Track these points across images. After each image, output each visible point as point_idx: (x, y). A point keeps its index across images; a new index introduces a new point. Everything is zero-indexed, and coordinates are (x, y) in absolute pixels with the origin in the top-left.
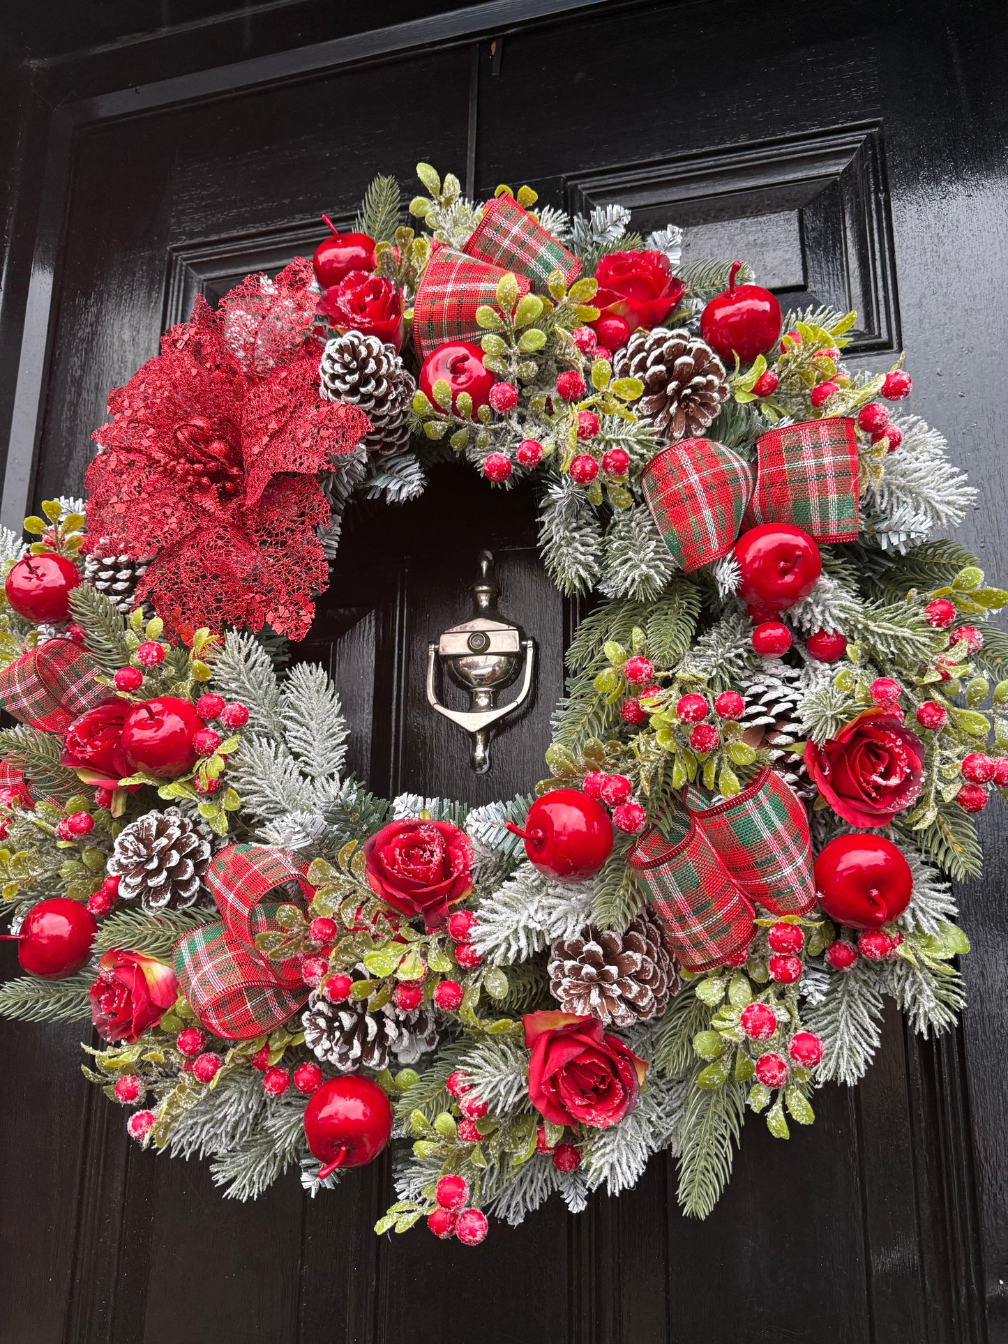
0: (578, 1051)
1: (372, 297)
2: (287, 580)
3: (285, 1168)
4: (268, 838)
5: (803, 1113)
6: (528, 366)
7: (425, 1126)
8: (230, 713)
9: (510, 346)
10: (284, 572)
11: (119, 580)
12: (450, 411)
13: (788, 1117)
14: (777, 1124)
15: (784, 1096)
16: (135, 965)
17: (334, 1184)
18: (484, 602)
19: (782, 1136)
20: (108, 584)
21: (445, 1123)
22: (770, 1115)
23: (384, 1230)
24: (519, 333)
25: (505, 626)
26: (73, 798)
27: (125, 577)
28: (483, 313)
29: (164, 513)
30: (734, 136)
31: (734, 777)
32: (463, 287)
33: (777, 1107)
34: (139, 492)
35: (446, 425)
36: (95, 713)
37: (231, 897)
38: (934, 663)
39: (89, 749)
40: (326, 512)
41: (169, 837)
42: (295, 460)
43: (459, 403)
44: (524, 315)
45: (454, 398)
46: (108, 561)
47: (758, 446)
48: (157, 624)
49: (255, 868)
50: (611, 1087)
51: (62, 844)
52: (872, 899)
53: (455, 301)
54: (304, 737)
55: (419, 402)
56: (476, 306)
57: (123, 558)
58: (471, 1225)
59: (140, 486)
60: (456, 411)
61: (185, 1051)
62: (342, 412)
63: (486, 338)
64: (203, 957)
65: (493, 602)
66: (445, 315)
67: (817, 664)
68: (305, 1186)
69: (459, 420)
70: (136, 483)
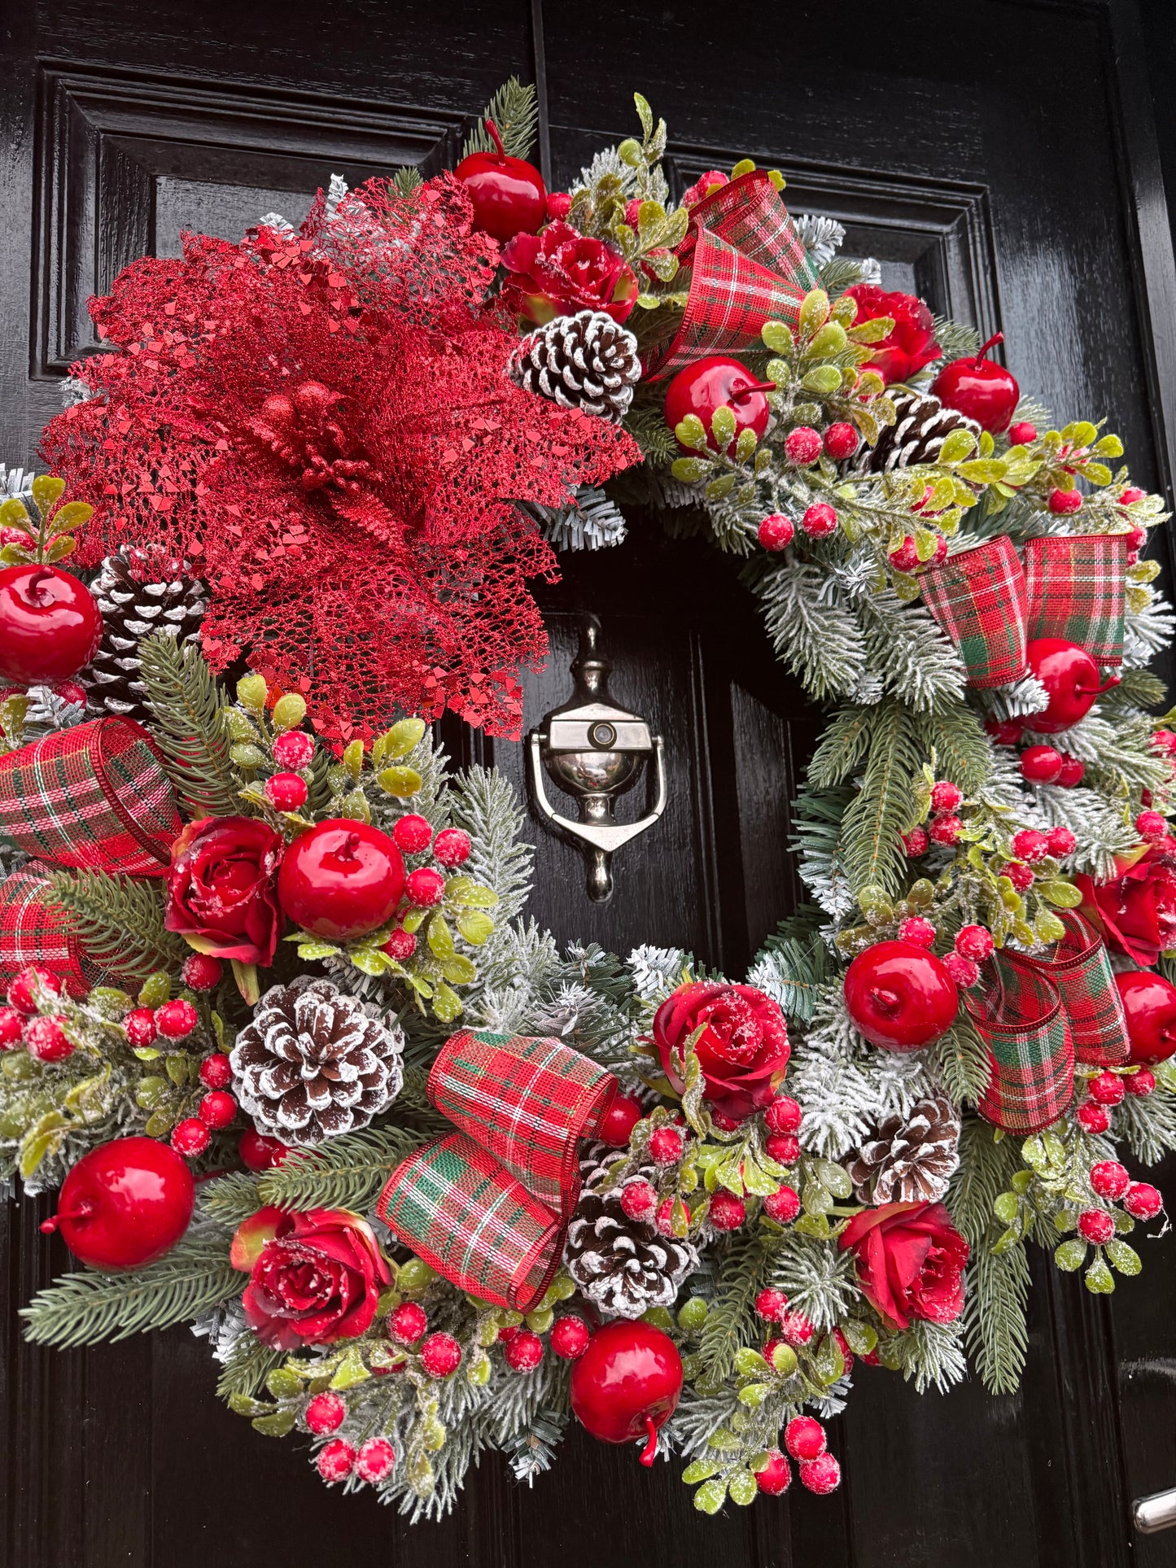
0: (926, 1242)
1: (587, 264)
2: (483, 651)
3: (477, 1460)
4: (485, 1017)
5: (1129, 1261)
6: (812, 409)
7: (760, 1366)
8: (458, 845)
9: (793, 380)
10: (477, 640)
11: (169, 621)
12: (725, 449)
13: (1114, 1271)
14: (1099, 1279)
15: (1103, 1249)
16: (347, 1230)
17: (550, 1460)
18: (593, 684)
19: (1106, 1291)
20: (150, 626)
21: (786, 1357)
22: (1092, 1272)
23: (719, 1506)
24: (806, 366)
25: (630, 717)
26: (152, 978)
27: (180, 618)
28: (773, 332)
29: (269, 525)
30: (846, 155)
31: (1057, 920)
32: (750, 290)
33: (1099, 1264)
34: (194, 483)
35: (713, 465)
36: (216, 842)
37: (517, 1114)
38: (1159, 794)
39: (217, 902)
40: (552, 562)
41: (353, 1028)
42: (530, 485)
43: (741, 442)
44: (826, 346)
45: (737, 435)
46: (156, 589)
47: (1031, 550)
48: (293, 705)
49: (542, 1067)
50: (948, 1273)
51: (144, 1054)
52: (1164, 1039)
53: (741, 306)
54: (488, 872)
55: (690, 430)
56: (765, 319)
57: (177, 587)
58: (829, 1471)
59: (193, 472)
60: (732, 450)
61: (410, 1338)
62: (586, 424)
63: (774, 362)
64: (470, 1206)
65: (602, 682)
66: (726, 320)
67: (1061, 790)
68: (519, 1476)
69: (730, 462)
70: (186, 466)
